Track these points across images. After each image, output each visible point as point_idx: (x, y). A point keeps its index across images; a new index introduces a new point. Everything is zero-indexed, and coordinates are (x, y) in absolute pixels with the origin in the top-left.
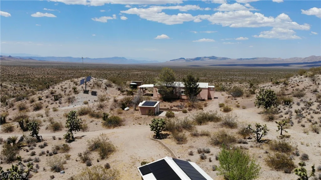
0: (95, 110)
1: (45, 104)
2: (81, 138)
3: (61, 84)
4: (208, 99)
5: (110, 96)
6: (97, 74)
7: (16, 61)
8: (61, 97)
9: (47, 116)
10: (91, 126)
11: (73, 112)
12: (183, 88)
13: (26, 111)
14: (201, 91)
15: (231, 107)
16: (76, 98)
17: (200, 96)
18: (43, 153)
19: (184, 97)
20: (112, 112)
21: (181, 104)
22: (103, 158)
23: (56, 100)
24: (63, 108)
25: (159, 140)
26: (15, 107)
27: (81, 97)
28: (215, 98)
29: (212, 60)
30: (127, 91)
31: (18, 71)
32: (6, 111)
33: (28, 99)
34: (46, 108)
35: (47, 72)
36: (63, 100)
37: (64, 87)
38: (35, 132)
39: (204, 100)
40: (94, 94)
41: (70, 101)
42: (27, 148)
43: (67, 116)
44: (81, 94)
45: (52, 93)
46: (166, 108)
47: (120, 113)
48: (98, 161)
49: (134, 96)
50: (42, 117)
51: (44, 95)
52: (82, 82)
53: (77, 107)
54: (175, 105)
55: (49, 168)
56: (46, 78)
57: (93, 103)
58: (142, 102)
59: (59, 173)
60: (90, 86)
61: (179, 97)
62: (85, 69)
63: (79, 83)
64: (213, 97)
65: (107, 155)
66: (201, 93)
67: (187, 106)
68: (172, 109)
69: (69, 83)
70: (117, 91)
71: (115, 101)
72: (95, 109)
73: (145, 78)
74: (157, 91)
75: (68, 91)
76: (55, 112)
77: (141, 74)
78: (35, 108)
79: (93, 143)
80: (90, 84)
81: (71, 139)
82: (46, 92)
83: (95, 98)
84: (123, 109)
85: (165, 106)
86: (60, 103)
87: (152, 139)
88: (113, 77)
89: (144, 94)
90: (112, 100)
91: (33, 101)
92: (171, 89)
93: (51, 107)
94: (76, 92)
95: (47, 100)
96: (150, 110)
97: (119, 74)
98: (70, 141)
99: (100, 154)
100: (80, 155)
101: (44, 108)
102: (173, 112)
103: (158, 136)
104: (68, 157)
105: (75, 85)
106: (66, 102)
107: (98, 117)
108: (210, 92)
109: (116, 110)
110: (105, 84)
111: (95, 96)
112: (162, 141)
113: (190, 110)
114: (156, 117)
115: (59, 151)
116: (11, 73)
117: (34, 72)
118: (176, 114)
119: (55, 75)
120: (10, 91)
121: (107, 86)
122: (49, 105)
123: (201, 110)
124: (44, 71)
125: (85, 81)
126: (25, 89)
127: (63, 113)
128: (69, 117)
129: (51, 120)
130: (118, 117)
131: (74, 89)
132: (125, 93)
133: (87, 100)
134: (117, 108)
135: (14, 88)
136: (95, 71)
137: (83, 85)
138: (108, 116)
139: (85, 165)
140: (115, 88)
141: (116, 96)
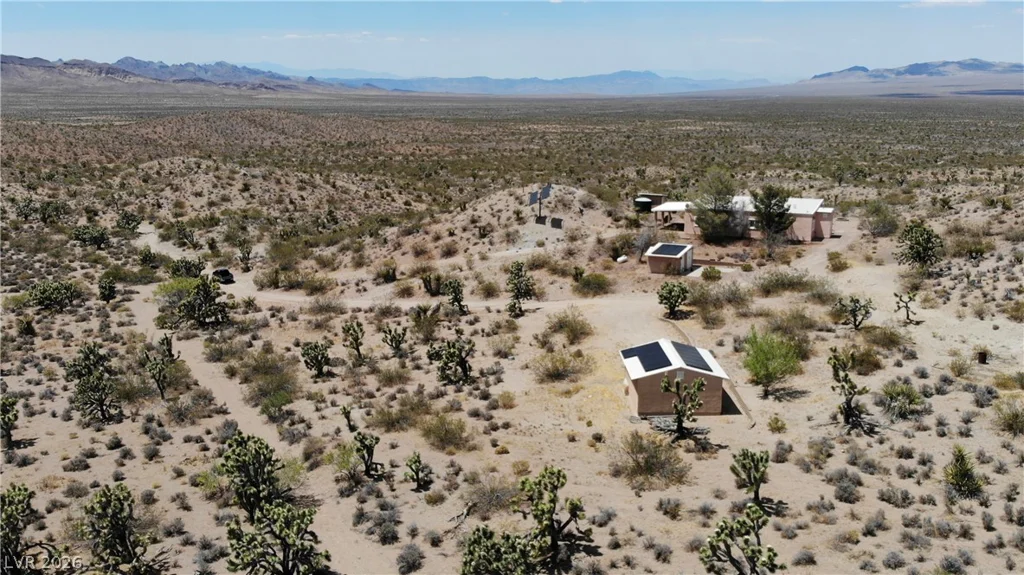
0: (558, 259)
1: (462, 245)
2: (534, 311)
3: (489, 202)
4: (812, 240)
5: (589, 229)
6: (563, 136)
7: (330, 95)
8: (492, 231)
9: (470, 269)
10: (551, 290)
11: (518, 265)
12: (752, 214)
13: (427, 257)
14: (794, 221)
15: (849, 262)
16: (521, 232)
17: (792, 232)
18: (475, 333)
19: (756, 235)
20: (592, 265)
21: (744, 250)
22: (572, 343)
23: (483, 236)
24: (498, 254)
25: (673, 321)
26: (404, 249)
27: (531, 231)
28: (833, 236)
29: (969, 73)
30: (626, 218)
31: (346, 131)
32: (389, 257)
33: (427, 233)
34: (466, 252)
35: (423, 135)
36: (497, 235)
37: (496, 208)
38: (457, 299)
39: (800, 242)
40: (557, 223)
41: (511, 239)
42: (446, 323)
43: (506, 271)
44: (531, 223)
45: (473, 221)
46: (708, 258)
47: (607, 268)
48: (564, 347)
49: (641, 230)
50: (461, 270)
51: (458, 225)
52: (534, 198)
53: (524, 252)
54: (730, 252)
55: (490, 352)
56: (424, 155)
57: (554, 244)
58: (653, 245)
59: (506, 360)
60: (547, 207)
61: (743, 234)
63: (527, 199)
64: (826, 234)
65: (578, 338)
66: (794, 224)
67: (758, 255)
68: (722, 261)
69: (505, 198)
70: (605, 217)
71: (600, 241)
72: (558, 257)
73: (713, 148)
74: (692, 220)
75: (504, 216)
76: (484, 261)
77: (702, 135)
78: (444, 252)
79: (556, 320)
80: (550, 203)
81: (517, 311)
82: (462, 219)
83: (559, 233)
84: (615, 259)
85: (707, 255)
86: (491, 243)
87: (661, 320)
88: (611, 146)
89: (667, 225)
90: (592, 240)
91: (437, 238)
92: (724, 216)
93: (473, 250)
94: (520, 220)
95: (466, 235)
96: (670, 264)
97: (629, 137)
98: (517, 316)
99: (568, 337)
100: (536, 338)
101: (461, 252)
102: (717, 268)
103: (673, 314)
104: (517, 339)
105: (517, 204)
106: (501, 242)
107: (564, 273)
108: (822, 222)
109: (600, 260)
110: (580, 201)
111: (559, 230)
112: (680, 323)
113: (760, 265)
114: (682, 279)
115: (500, 331)
116: (328, 137)
117: (390, 134)
118: (725, 274)
119: (447, 145)
120: (357, 201)
121: (584, 206)
122: (470, 246)
123: (785, 266)
124: (414, 129)
125: (539, 196)
126: (389, 195)
127: (499, 264)
128: (512, 273)
129: (477, 277)
130: (603, 276)
131: (518, 213)
132: (622, 222)
133: (541, 238)
134: (603, 258)
135: (363, 192)
136: (558, 126)
137: (534, 205)
138: (583, 273)
139: (543, 351)
140: (600, 211)
141: (602, 229)
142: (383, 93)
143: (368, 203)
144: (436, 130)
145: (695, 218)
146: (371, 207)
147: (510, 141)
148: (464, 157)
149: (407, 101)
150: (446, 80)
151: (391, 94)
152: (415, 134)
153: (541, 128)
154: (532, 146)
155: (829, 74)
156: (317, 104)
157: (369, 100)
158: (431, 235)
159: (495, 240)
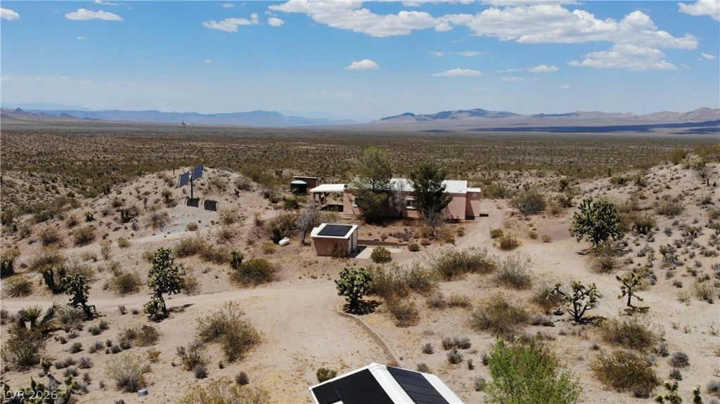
0: (213, 243)
1: (101, 230)
2: (181, 310)
3: (135, 184)
4: (466, 219)
5: (246, 210)
6: (217, 150)
7: (33, 121)
8: (137, 214)
9: (106, 258)
10: (204, 280)
11: (163, 251)
12: (411, 194)
13: (57, 245)
14: (450, 200)
15: (518, 239)
16: (170, 216)
17: (448, 211)
18: (98, 347)
19: (413, 214)
20: (252, 249)
21: (406, 230)
22: (232, 359)
23: (126, 220)
24: (143, 240)
25: (360, 317)
26: (33, 237)
27: (182, 214)
28: (481, 215)
29: (475, 118)
30: (284, 199)
31: (38, 144)
32: (13, 246)
33: (62, 218)
34: (104, 238)
35: (103, 147)
36: (141, 220)
37: (142, 191)
38: (80, 298)
39: (457, 221)
40: (211, 206)
41: (158, 223)
42: (62, 334)
43: (150, 259)
44: (182, 206)
45: (116, 205)
46: (372, 239)
47: (269, 251)
48: (221, 367)
49: (301, 210)
50: (95, 260)
51: (98, 209)
52: (184, 180)
53: (172, 237)
54: (392, 232)
55: (112, 383)
56: (100, 161)
57: (208, 228)
58: (318, 225)
59: (135, 395)
60: (200, 189)
61: (401, 213)
62: (189, 139)
63: (177, 181)
64: (476, 214)
65: (240, 351)
66: (450, 205)
67: (420, 234)
68: (386, 241)
69: (153, 181)
70: (262, 198)
71: (259, 223)
72: (212, 242)
73: (325, 159)
74: (351, 201)
75: (151, 198)
76: (124, 249)
77: (316, 151)
78: (79, 239)
79: (208, 324)
80: (202, 185)
81: (160, 313)
82: (103, 202)
83: (214, 216)
84: (276, 241)
85: (370, 235)
86: (135, 228)
87: (342, 315)
88: (253, 158)
89: (324, 206)
90: (250, 222)
91: (73, 223)
92: (384, 196)
93: (114, 236)
94: (169, 202)
95: (105, 220)
96: (337, 246)
97: (265, 152)
98: (158, 319)
99: (226, 349)
100: (181, 353)
101: (99, 239)
102: (388, 248)
103: (355, 308)
104: (154, 357)
105: (166, 186)
106: (147, 226)
107: (219, 259)
108: (471, 202)
109: (260, 244)
110: (235, 183)
111: (213, 212)
112: (364, 318)
113: (425, 244)
114: (351, 261)
115: (134, 342)
116: (22, 149)
117: (75, 147)
118: (394, 254)
119: (122, 154)
120: (21, 193)
121: (240, 188)
122: (111, 232)
123: (451, 245)
124: (96, 143)
125: (190, 176)
126: (54, 188)
127: (142, 251)
128: (155, 262)
129: (114, 268)
130: (265, 262)
131: (167, 195)
132: (280, 204)
133: (194, 221)
134: (262, 240)
135: (29, 185)
136: (212, 144)
137: (185, 187)
138: (242, 259)
139: (191, 375)
140: (258, 192)
141: (260, 211)
142: (77, 121)
143: (31, 195)
144: (114, 144)
145: (353, 198)
146: (34, 199)
147: (175, 152)
148: (135, 163)
149: (95, 126)
150: (126, 112)
151: (83, 121)
152: (97, 147)
153: (199, 144)
154: (192, 156)
155: (392, 117)
156: (22, 128)
157: (65, 125)
158: (65, 220)
159: (140, 224)
